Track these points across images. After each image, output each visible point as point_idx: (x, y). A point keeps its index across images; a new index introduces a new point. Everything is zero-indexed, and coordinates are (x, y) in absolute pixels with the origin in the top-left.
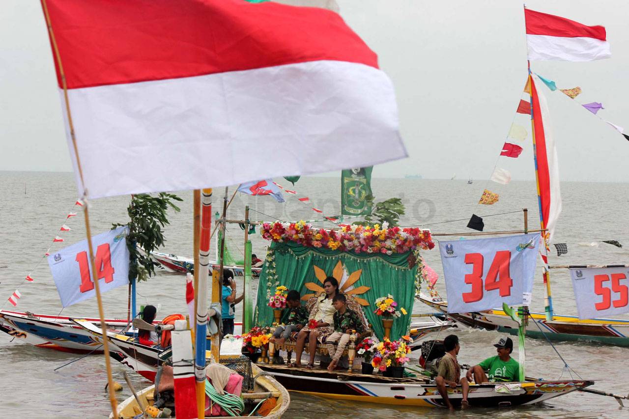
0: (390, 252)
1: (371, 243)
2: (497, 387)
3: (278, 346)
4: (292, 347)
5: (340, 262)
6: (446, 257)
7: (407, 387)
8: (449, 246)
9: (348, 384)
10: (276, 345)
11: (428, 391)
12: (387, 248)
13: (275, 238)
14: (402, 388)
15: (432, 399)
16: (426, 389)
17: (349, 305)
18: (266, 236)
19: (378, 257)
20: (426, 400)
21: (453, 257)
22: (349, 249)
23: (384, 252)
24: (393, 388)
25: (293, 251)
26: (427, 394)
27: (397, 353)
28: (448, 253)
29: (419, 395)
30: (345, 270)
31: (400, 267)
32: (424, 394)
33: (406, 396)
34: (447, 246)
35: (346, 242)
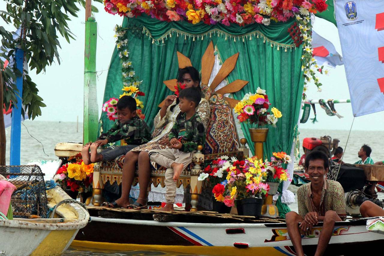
0: (266, 20)
1: (240, 7)
2: (369, 222)
3: (105, 176)
4: (115, 178)
5: (211, 44)
6: (346, 25)
7: (247, 227)
8: (350, 6)
9: (171, 227)
10: (103, 176)
11: (278, 233)
12: (262, 15)
13: (120, 11)
14: (240, 231)
15: (286, 247)
16: (274, 231)
17: (217, 111)
18: (109, 9)
19: (258, 32)
20: (277, 248)
21: (358, 22)
22: (215, 20)
23: (259, 22)
24: (230, 231)
25: (150, 30)
26: (277, 238)
27: (248, 176)
28: (349, 18)
29: (266, 241)
30: (217, 56)
31: (283, 45)
32: (273, 239)
33: (249, 244)
34: (347, 7)
35: (208, 9)
